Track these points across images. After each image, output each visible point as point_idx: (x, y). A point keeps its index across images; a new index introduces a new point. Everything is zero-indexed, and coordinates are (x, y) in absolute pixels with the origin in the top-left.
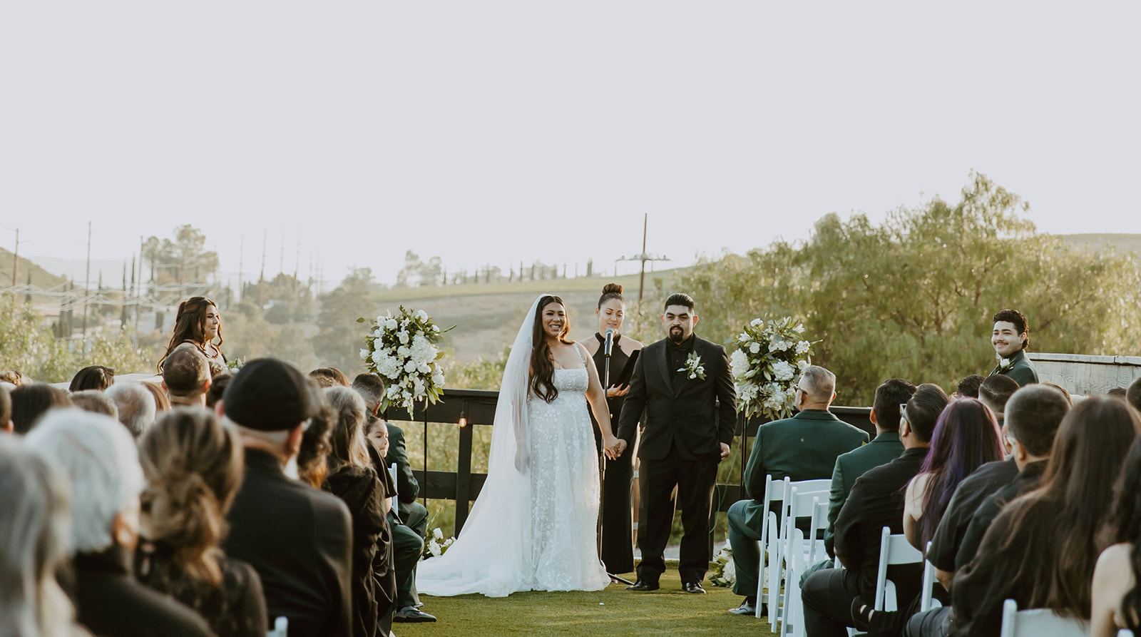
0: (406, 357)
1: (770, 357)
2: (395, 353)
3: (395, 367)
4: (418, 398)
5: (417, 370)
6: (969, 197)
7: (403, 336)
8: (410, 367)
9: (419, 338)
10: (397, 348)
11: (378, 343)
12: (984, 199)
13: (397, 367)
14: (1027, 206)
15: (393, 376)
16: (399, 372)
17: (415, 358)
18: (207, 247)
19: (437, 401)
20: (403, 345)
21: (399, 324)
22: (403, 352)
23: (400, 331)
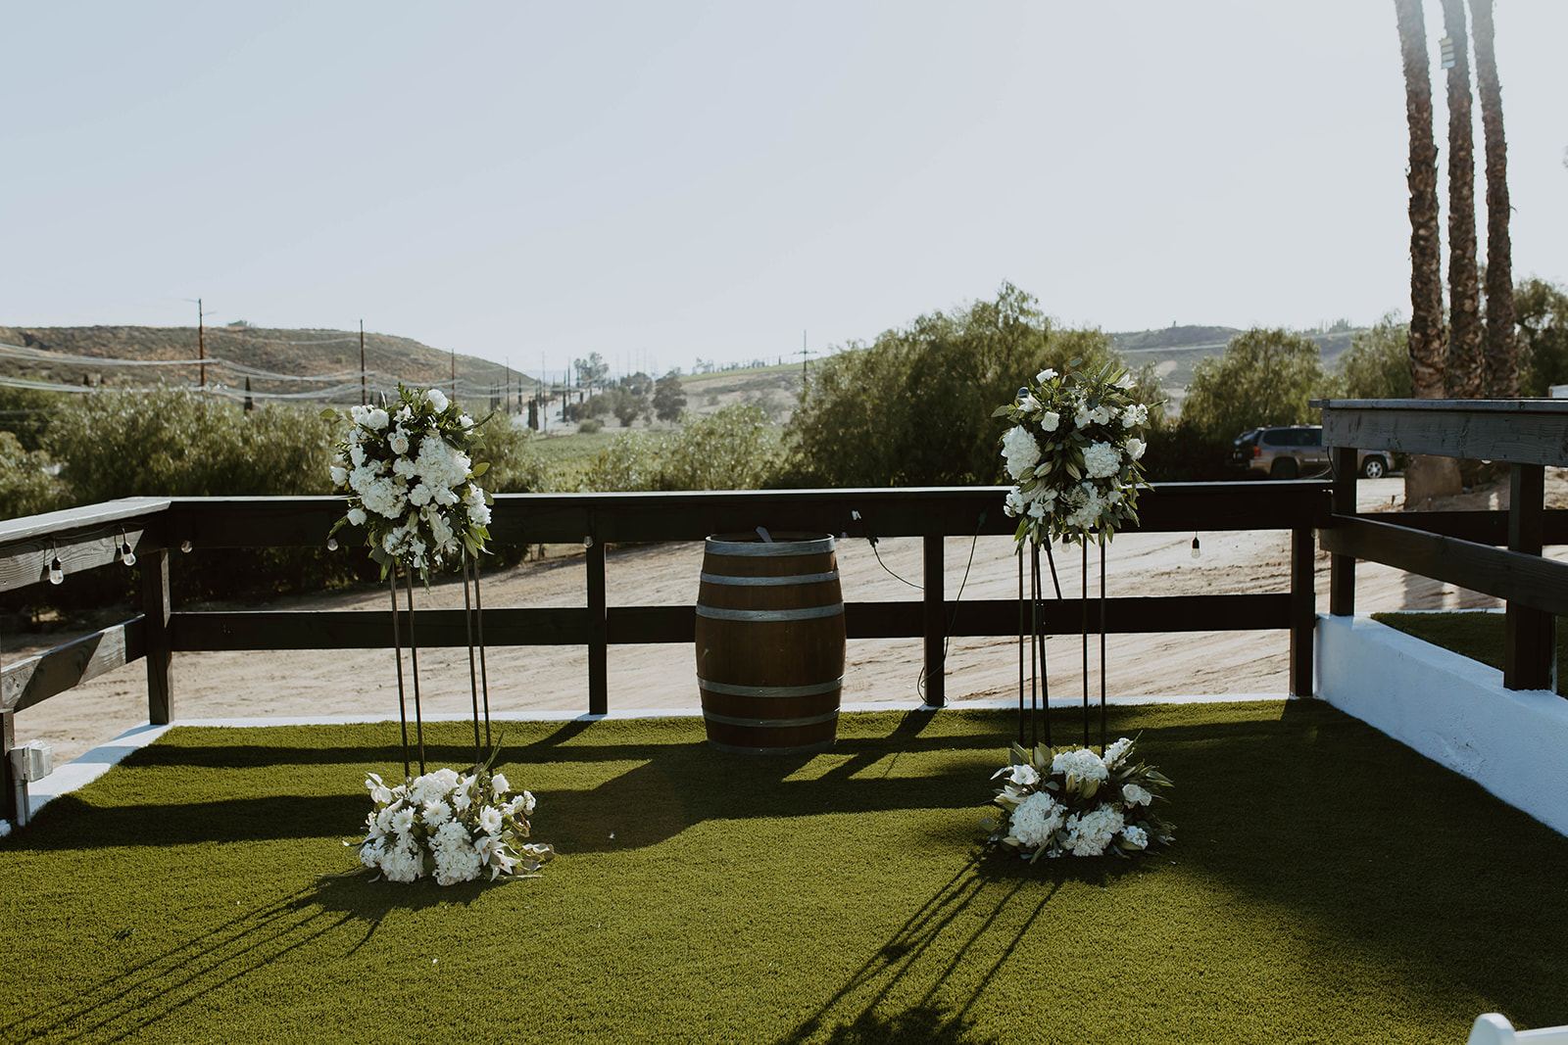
0: (410, 477)
1: (1079, 438)
2: (389, 473)
3: (391, 498)
4: (445, 547)
5: (433, 500)
6: (1003, 298)
7: (399, 442)
8: (418, 497)
9: (432, 444)
10: (392, 463)
11: (358, 456)
12: (1012, 299)
13: (397, 497)
14: (1037, 301)
15: (392, 513)
16: (401, 505)
17: (429, 478)
18: (602, 362)
19: (480, 551)
20: (399, 456)
21: (391, 419)
22: (403, 468)
23: (395, 431)
